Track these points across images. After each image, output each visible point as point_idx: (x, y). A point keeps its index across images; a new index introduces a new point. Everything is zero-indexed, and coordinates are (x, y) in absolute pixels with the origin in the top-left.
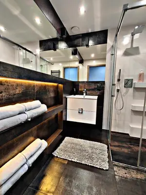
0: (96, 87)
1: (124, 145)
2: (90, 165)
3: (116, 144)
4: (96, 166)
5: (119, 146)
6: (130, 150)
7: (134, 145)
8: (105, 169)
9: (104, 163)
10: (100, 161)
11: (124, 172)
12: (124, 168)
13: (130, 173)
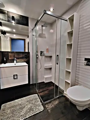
0: (24, 56)
1: (45, 89)
2: (32, 115)
3: (41, 90)
4: (37, 113)
5: (43, 91)
6: (48, 91)
7: (49, 87)
8: (42, 111)
9: (40, 107)
10: (37, 107)
11: (51, 105)
12: (50, 102)
13: (53, 103)
